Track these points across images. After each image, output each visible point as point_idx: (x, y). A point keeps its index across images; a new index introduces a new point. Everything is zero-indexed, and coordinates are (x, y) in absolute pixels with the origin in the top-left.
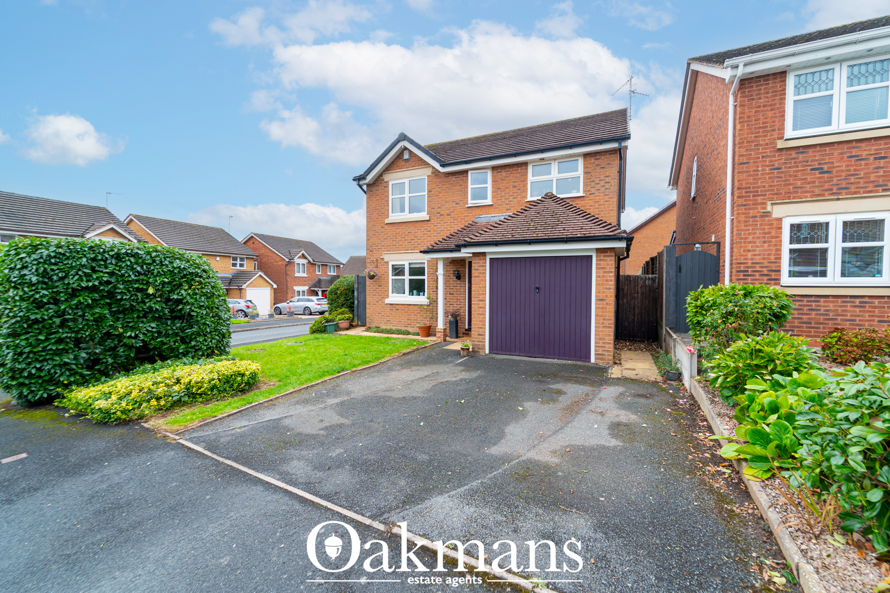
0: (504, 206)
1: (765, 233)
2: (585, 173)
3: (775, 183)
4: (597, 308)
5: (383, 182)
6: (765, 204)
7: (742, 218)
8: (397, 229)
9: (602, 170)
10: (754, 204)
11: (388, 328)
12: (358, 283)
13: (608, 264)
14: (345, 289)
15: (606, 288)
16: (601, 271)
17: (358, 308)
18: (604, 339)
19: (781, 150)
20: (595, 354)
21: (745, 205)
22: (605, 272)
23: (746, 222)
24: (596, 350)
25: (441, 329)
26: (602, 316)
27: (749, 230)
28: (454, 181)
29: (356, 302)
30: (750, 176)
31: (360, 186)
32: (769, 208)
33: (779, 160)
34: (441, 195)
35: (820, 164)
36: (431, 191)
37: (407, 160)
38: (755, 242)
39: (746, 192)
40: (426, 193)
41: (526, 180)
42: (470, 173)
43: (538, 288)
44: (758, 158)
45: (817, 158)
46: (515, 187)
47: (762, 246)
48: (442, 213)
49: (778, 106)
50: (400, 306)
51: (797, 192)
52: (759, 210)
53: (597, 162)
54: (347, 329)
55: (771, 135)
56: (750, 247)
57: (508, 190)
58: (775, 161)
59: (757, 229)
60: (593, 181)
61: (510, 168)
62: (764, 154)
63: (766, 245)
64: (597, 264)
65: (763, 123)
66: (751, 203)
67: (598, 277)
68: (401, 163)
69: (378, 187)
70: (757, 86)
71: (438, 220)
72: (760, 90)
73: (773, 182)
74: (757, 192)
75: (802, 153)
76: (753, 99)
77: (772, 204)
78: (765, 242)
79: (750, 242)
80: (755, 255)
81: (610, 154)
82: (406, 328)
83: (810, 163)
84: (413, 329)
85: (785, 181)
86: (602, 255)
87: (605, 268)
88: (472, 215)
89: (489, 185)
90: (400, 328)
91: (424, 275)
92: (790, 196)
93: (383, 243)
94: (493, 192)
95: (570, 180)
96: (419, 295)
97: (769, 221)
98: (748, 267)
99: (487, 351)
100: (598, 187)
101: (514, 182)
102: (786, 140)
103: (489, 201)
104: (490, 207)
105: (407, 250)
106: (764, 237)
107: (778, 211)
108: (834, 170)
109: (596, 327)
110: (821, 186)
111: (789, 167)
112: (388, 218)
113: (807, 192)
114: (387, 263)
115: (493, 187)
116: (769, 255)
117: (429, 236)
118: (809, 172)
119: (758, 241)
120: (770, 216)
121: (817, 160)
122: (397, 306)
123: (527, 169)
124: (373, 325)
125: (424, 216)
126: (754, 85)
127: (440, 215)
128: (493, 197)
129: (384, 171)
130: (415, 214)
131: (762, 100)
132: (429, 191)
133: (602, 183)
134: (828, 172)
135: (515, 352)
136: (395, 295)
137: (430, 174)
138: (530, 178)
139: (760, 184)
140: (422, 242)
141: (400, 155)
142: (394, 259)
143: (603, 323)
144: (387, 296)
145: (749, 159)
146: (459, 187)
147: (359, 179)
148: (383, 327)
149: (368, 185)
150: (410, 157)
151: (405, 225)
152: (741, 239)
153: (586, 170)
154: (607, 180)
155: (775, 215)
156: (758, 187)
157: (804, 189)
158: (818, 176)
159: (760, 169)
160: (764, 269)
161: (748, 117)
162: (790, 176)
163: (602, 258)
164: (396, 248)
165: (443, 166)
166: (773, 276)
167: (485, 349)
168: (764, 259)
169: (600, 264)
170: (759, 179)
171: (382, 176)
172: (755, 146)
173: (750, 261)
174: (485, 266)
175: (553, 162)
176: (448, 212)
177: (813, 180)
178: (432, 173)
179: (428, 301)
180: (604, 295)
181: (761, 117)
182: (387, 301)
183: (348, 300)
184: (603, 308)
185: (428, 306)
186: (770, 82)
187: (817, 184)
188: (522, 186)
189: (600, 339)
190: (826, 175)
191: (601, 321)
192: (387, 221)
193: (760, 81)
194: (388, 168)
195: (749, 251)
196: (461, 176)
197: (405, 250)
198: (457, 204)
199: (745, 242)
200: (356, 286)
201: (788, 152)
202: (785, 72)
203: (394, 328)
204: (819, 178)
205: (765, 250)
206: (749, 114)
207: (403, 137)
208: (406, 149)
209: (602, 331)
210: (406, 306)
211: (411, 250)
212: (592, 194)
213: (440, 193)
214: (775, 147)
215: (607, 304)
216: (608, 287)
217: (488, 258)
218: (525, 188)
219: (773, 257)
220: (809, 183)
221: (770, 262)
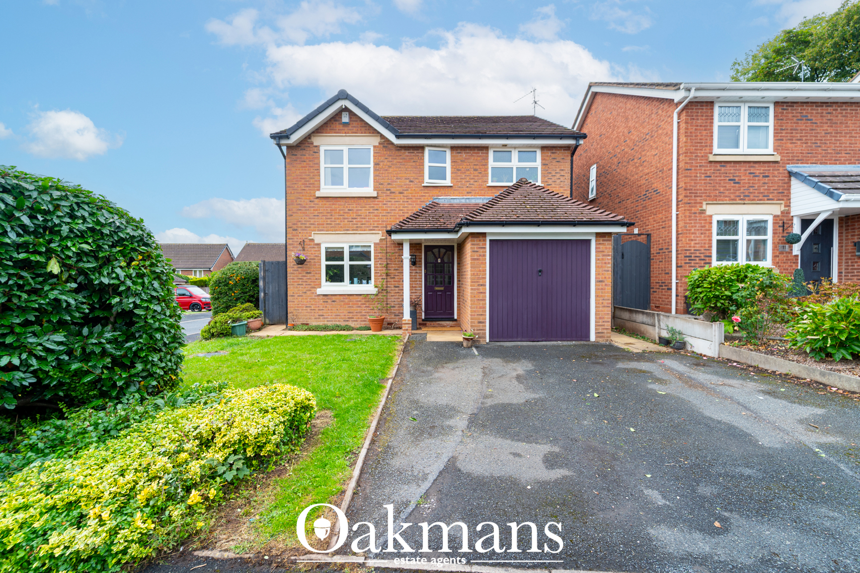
0: (465, 189)
1: (702, 227)
2: (543, 164)
3: (708, 188)
4: (596, 289)
5: (311, 146)
6: (701, 203)
7: (687, 214)
8: (333, 204)
9: (557, 164)
10: (695, 203)
11: (321, 324)
12: (265, 271)
13: (606, 248)
14: (241, 279)
15: (605, 270)
16: (601, 254)
17: (265, 303)
18: (603, 318)
19: (711, 162)
20: (596, 333)
21: (689, 203)
22: (604, 255)
23: (690, 217)
24: (596, 329)
25: (409, 320)
26: (602, 296)
27: (692, 223)
28: (407, 156)
29: (262, 295)
30: (692, 180)
31: (279, 146)
32: (704, 207)
33: (710, 170)
34: (391, 170)
35: (734, 176)
36: (378, 164)
37: (346, 124)
38: (695, 233)
39: (690, 193)
40: (371, 165)
41: (487, 164)
42: (427, 150)
43: (540, 271)
44: (697, 166)
45: (732, 172)
46: (475, 170)
47: (700, 237)
48: (393, 190)
49: (709, 127)
50: (338, 297)
51: (721, 196)
52: (698, 208)
53: (553, 156)
54: (259, 329)
55: (705, 150)
56: (692, 237)
57: (469, 172)
58: (708, 170)
59: (697, 223)
60: (550, 173)
61: (471, 150)
62: (701, 164)
63: (703, 236)
64: (596, 248)
65: (700, 139)
66: (693, 201)
67: (597, 260)
68: (338, 126)
69: (304, 152)
70: (696, 109)
71: (389, 197)
72: (698, 112)
73: (706, 186)
74: (697, 193)
75: (723, 166)
76: (694, 119)
77: (707, 204)
78: (702, 234)
79: (693, 233)
80: (696, 244)
81: (564, 150)
82: (347, 323)
83: (728, 175)
84: (356, 323)
85: (714, 186)
86: (601, 239)
87: (603, 251)
88: (429, 196)
89: (448, 165)
90: (338, 323)
91: (370, 260)
92: (716, 199)
93: (312, 220)
94: (452, 173)
95: (528, 169)
96: (361, 283)
97: (704, 217)
98: (691, 253)
99: (488, 340)
100: (554, 179)
101: (475, 165)
102: (715, 155)
103: (448, 182)
104: (450, 189)
105: (347, 230)
106: (701, 230)
107: (710, 210)
108: (742, 182)
109: (596, 307)
110: (735, 193)
111: (716, 176)
112: (319, 190)
113: (726, 196)
114: (319, 245)
115: (452, 168)
116: (705, 243)
117: (376, 216)
118: (727, 181)
119: (697, 232)
120: (705, 213)
121: (732, 173)
122: (333, 297)
123: (488, 153)
124: (299, 322)
125: (369, 190)
126: (694, 108)
127: (391, 193)
128: (452, 178)
129: (313, 132)
130: (355, 188)
131: (699, 121)
132: (376, 164)
133: (558, 176)
134: (738, 183)
135: (517, 337)
136: (328, 283)
137: (377, 144)
138: (491, 163)
139: (698, 188)
140: (367, 221)
141: (336, 117)
142: (327, 241)
143: (602, 303)
144: (320, 286)
145: (691, 166)
146: (414, 164)
147: (279, 137)
148: (314, 323)
149: (289, 147)
150: (350, 121)
151: (344, 200)
152: (687, 230)
153: (544, 161)
154: (562, 173)
155: (708, 213)
156: (697, 190)
157: (725, 195)
158: (733, 185)
159: (698, 175)
160: (702, 255)
161: (691, 133)
162: (717, 183)
163: (601, 242)
164: (331, 227)
165: (398, 137)
166: (707, 259)
167: (485, 337)
168: (701, 247)
169: (599, 248)
170: (698, 183)
171: (310, 138)
172: (696, 156)
173: (693, 249)
174: (485, 248)
175: (513, 150)
176: (400, 189)
177: (730, 188)
178: (379, 144)
179: (377, 289)
180: (603, 276)
181: (698, 134)
182: (319, 291)
183: (246, 293)
184: (602, 289)
185: (377, 295)
186: (704, 108)
187: (732, 191)
188: (483, 170)
189: (600, 318)
190: (737, 185)
191: (601, 301)
192: (318, 194)
193: (698, 106)
194: (319, 130)
195: (692, 240)
196: (416, 152)
197: (344, 230)
198: (411, 181)
199: (689, 233)
200: (261, 274)
201: (715, 165)
202: (712, 103)
203: (329, 324)
204: (733, 187)
205: (702, 240)
206: (691, 131)
207: (343, 95)
208: (346, 109)
209: (602, 311)
210: (347, 297)
211: (353, 230)
212: (549, 185)
213: (390, 167)
214: (707, 160)
215: (606, 285)
216: (606, 269)
217: (488, 239)
218: (486, 172)
219: (707, 246)
220: (727, 190)
221: (705, 250)
